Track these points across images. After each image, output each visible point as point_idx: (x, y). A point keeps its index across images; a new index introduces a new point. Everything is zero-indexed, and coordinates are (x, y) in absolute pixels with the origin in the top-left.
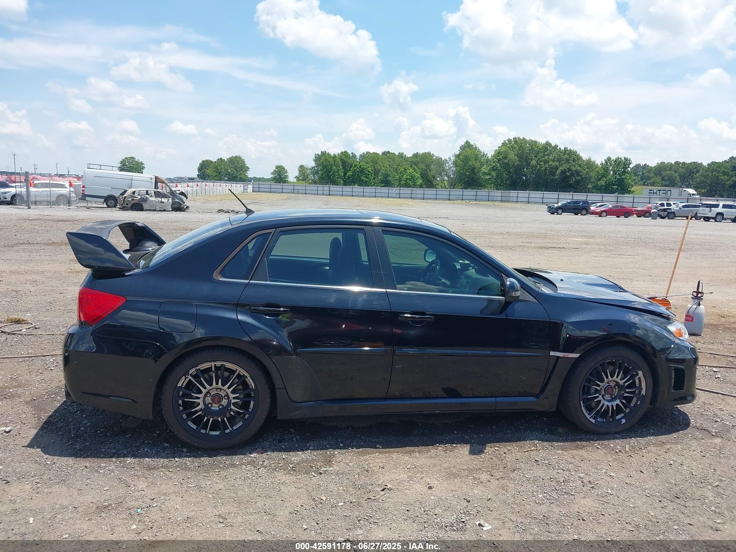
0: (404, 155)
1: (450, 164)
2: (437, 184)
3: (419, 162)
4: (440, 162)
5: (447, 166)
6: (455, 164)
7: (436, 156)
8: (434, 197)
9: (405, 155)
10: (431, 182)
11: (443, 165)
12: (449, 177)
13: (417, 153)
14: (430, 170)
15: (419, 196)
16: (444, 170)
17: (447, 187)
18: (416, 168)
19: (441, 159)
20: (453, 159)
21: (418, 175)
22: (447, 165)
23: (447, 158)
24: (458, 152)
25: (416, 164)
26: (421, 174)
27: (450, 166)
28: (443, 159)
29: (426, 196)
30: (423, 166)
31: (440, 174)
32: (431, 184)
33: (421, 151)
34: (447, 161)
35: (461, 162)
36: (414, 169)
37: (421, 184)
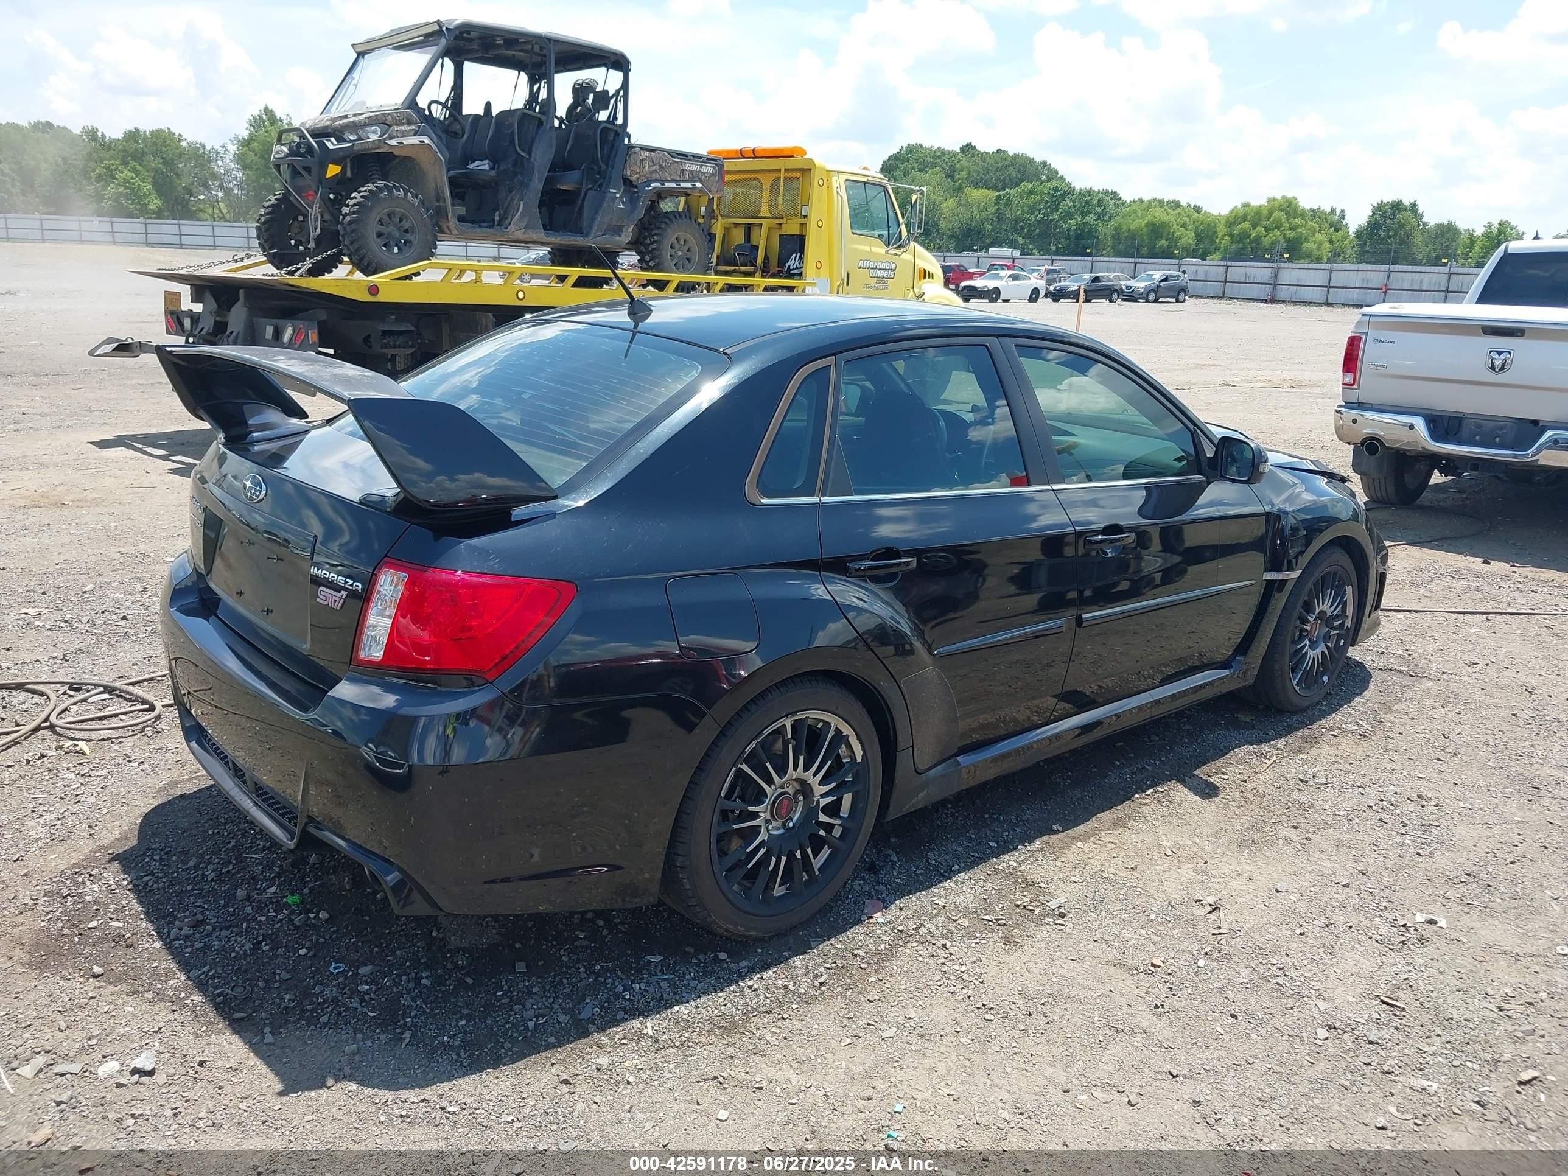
0: (100, 134)
1: (228, 161)
2: (201, 210)
3: (144, 154)
4: (200, 157)
5: (219, 167)
6: (240, 159)
7: (189, 140)
8: (209, 241)
9: (103, 134)
10: (185, 204)
11: (210, 162)
12: (228, 192)
13: (137, 130)
14: (177, 175)
15: (168, 239)
16: (214, 176)
17: (228, 216)
18: (138, 167)
19: (204, 147)
20: (233, 149)
21: (147, 187)
22: (220, 163)
23: (217, 146)
24: (245, 134)
25: (138, 156)
26: (155, 184)
27: (227, 164)
28: (208, 148)
29: (186, 240)
30: (155, 163)
31: (206, 186)
32: (185, 209)
33: (147, 126)
34: (218, 153)
35: (255, 158)
36: (134, 170)
37: (159, 209)
